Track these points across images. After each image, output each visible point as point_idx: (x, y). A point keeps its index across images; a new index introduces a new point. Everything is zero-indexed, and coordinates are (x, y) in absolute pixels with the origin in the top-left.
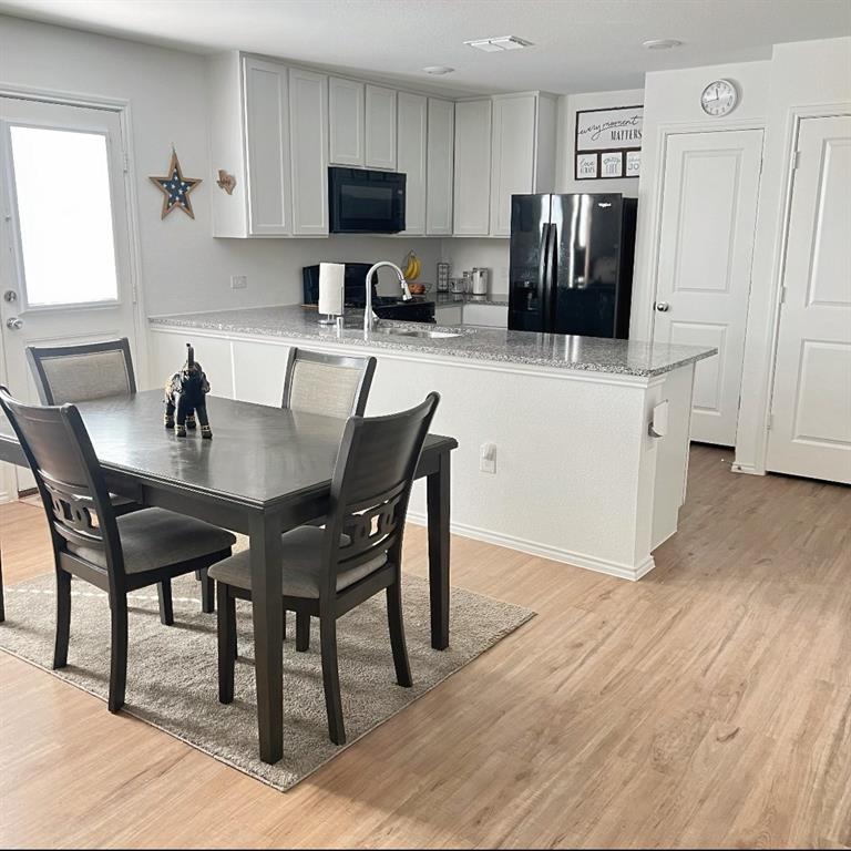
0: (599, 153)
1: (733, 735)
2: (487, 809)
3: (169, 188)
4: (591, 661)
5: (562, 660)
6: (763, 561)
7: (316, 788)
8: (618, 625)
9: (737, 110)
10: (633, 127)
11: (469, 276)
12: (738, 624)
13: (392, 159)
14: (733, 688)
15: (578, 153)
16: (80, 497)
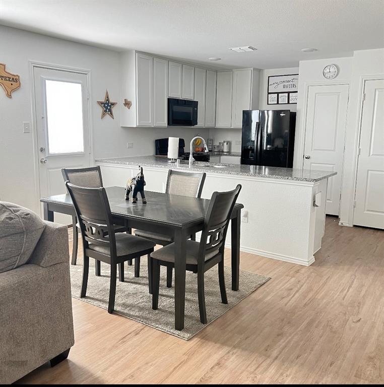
0: (278, 93)
1: (359, 321)
2: (268, 346)
3: (104, 106)
4: (297, 295)
5: (286, 294)
6: (358, 259)
7: (199, 339)
8: (305, 282)
9: (337, 77)
10: (292, 83)
11: (222, 144)
12: (353, 282)
13: (192, 95)
14: (356, 304)
15: (269, 93)
16: (99, 225)
